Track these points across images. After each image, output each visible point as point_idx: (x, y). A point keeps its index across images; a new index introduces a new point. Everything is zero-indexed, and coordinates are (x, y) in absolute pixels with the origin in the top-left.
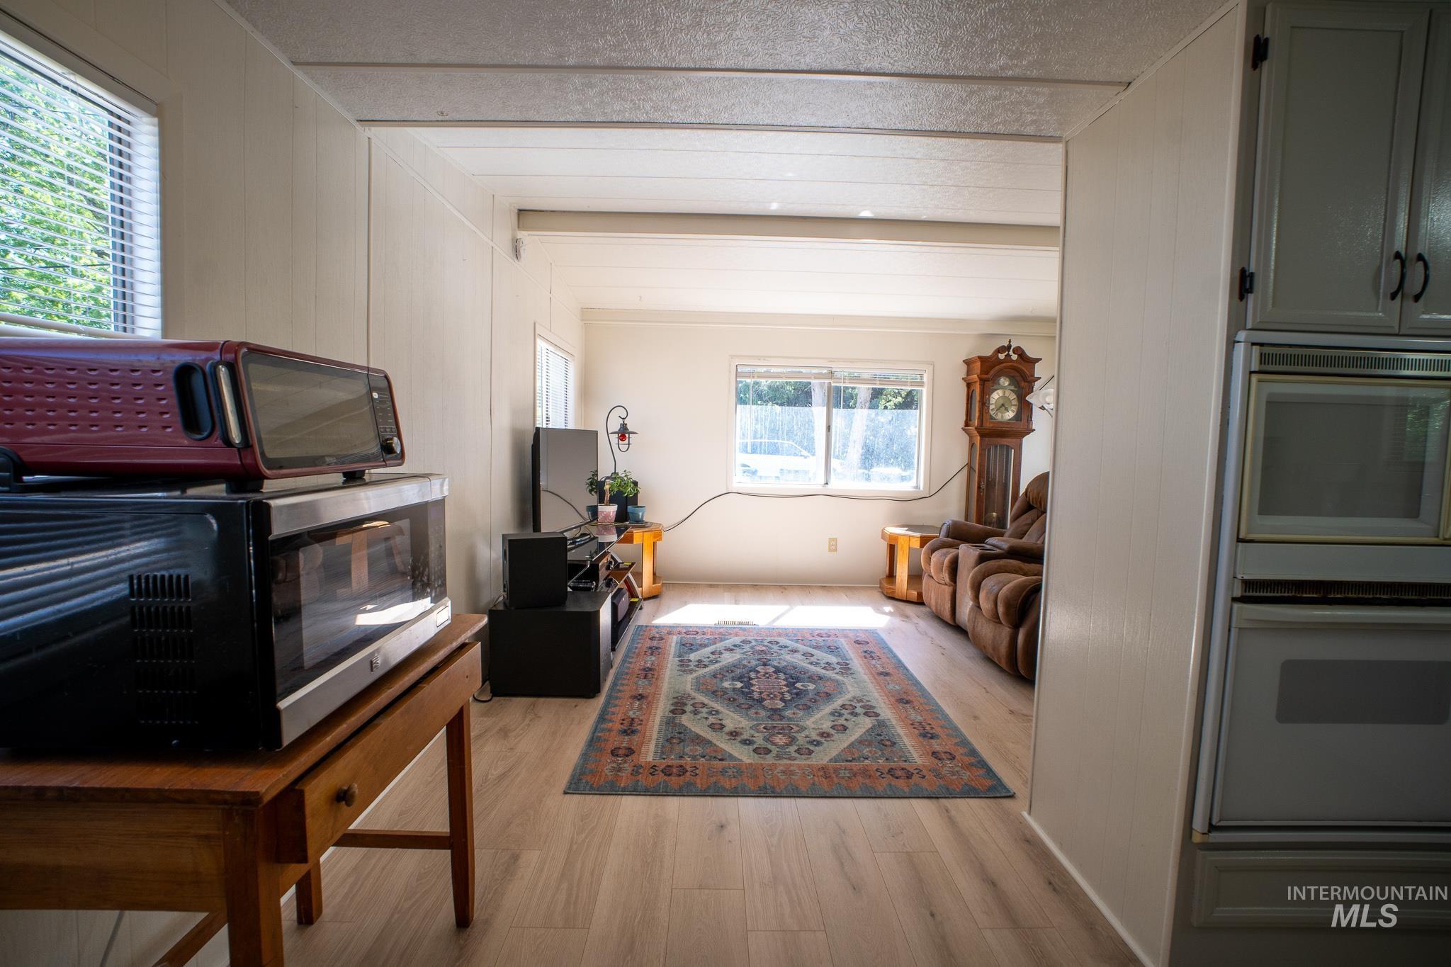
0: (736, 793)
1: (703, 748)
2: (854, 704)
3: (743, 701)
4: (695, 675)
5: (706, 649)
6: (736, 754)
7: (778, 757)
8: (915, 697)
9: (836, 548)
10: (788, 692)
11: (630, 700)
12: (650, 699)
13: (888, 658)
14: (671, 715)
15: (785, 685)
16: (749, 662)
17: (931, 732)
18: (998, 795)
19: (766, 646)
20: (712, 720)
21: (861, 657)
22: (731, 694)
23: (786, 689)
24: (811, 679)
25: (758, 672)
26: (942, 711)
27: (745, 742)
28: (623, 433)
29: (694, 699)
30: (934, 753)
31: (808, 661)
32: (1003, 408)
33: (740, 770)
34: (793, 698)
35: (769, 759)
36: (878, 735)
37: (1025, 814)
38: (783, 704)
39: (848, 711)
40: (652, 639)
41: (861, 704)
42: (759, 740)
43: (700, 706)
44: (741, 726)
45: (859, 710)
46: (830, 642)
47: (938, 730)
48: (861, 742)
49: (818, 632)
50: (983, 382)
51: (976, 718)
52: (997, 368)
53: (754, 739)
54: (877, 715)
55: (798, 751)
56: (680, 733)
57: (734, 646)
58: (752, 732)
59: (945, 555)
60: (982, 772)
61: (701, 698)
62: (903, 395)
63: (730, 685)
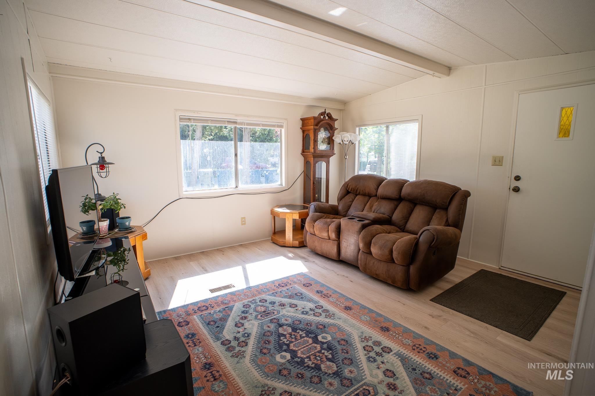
2: (368, 344)
8: (384, 322)
9: (245, 223)
10: (322, 349)
13: (333, 293)
15: (313, 342)
21: (321, 298)
22: (293, 369)
23: (318, 346)
24: (320, 328)
28: (102, 164)
29: (275, 389)
32: (322, 144)
34: (333, 355)
36: (413, 369)
39: (373, 353)
45: (376, 349)
48: (415, 382)
50: (315, 130)
52: (321, 123)
54: (389, 349)
57: (243, 312)
59: (327, 223)
61: (278, 385)
62: (213, 135)
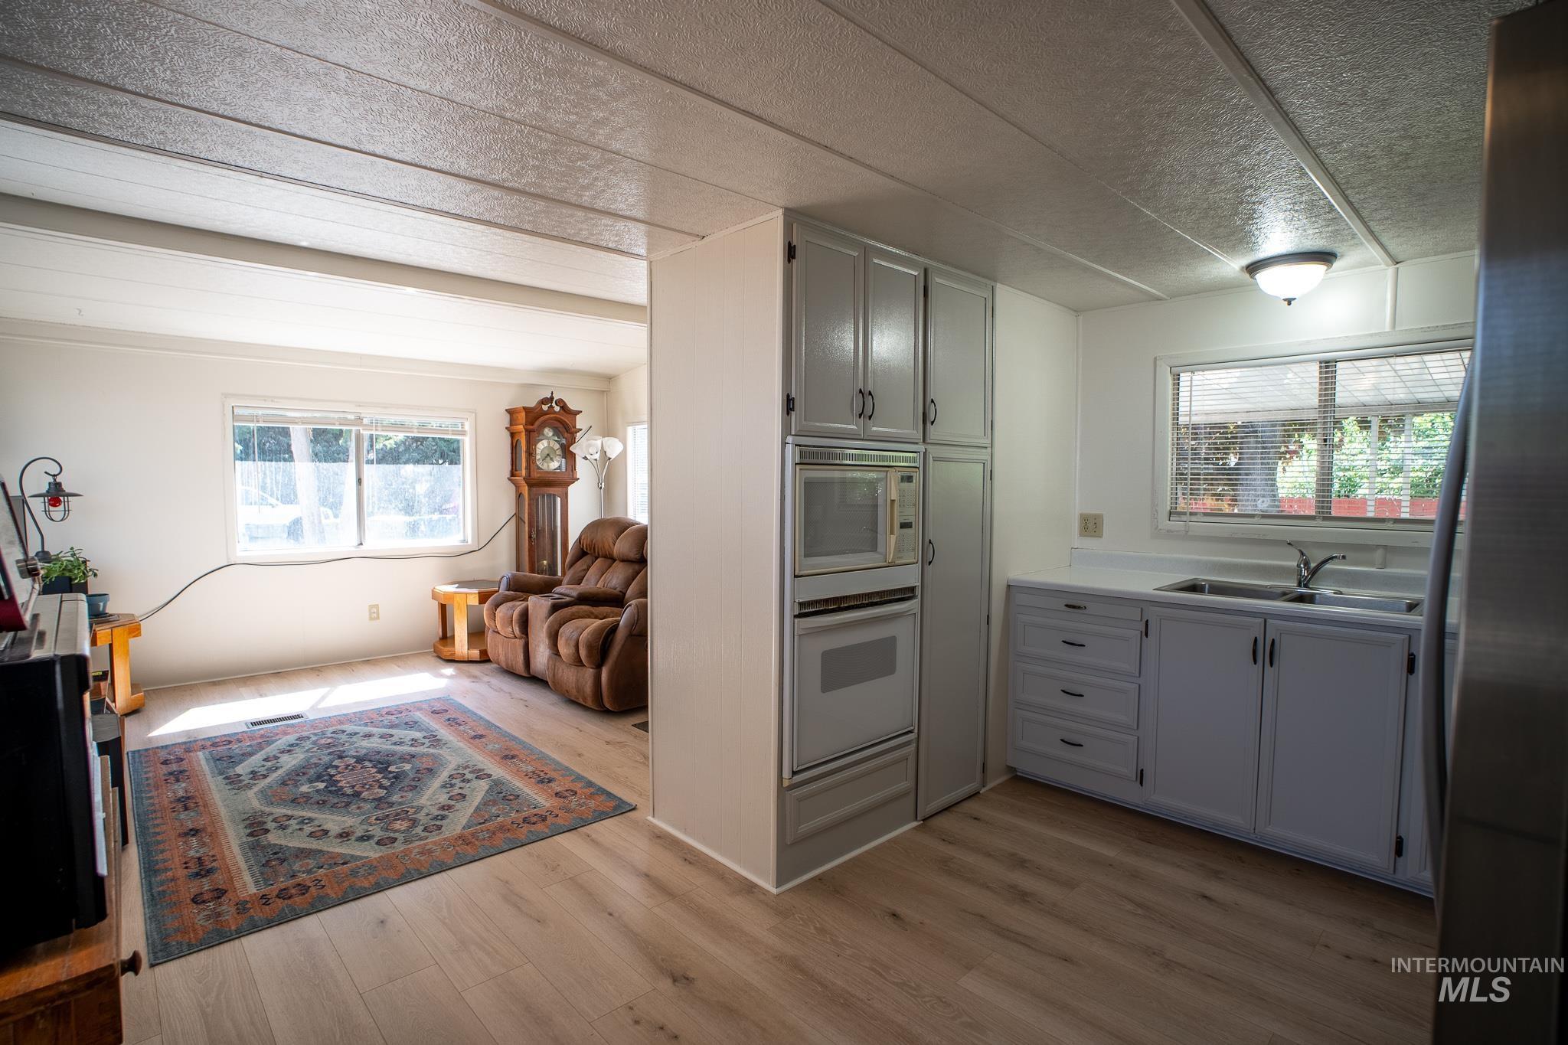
0: (379, 888)
1: (314, 859)
2: (461, 772)
3: (336, 800)
4: (256, 789)
5: (253, 758)
6: (358, 853)
7: (407, 841)
8: (518, 750)
9: (378, 614)
10: (383, 778)
11: (180, 839)
12: (209, 830)
13: (474, 721)
14: (250, 839)
15: (376, 772)
16: (320, 759)
17: (546, 777)
18: (624, 811)
19: (332, 738)
20: (308, 829)
21: (446, 726)
22: (317, 797)
23: (380, 776)
24: (403, 759)
25: (337, 767)
26: (548, 756)
27: (361, 839)
28: (56, 496)
29: (272, 814)
30: (557, 794)
31: (390, 743)
32: (549, 458)
33: (372, 867)
34: (392, 784)
35: (399, 847)
36: (499, 793)
37: (650, 818)
38: (385, 791)
39: (459, 780)
40: (165, 762)
41: (468, 770)
42: (377, 832)
43: (285, 819)
44: (347, 825)
45: (468, 776)
46: (404, 717)
47: (552, 774)
48: (485, 803)
49: (386, 710)
50: (529, 432)
51: (580, 755)
52: (542, 419)
53: (370, 833)
54: (489, 776)
55: (425, 830)
56: (276, 853)
57: (289, 746)
58: (365, 827)
59: (513, 608)
60: (603, 797)
61: (280, 811)
63: (308, 788)
